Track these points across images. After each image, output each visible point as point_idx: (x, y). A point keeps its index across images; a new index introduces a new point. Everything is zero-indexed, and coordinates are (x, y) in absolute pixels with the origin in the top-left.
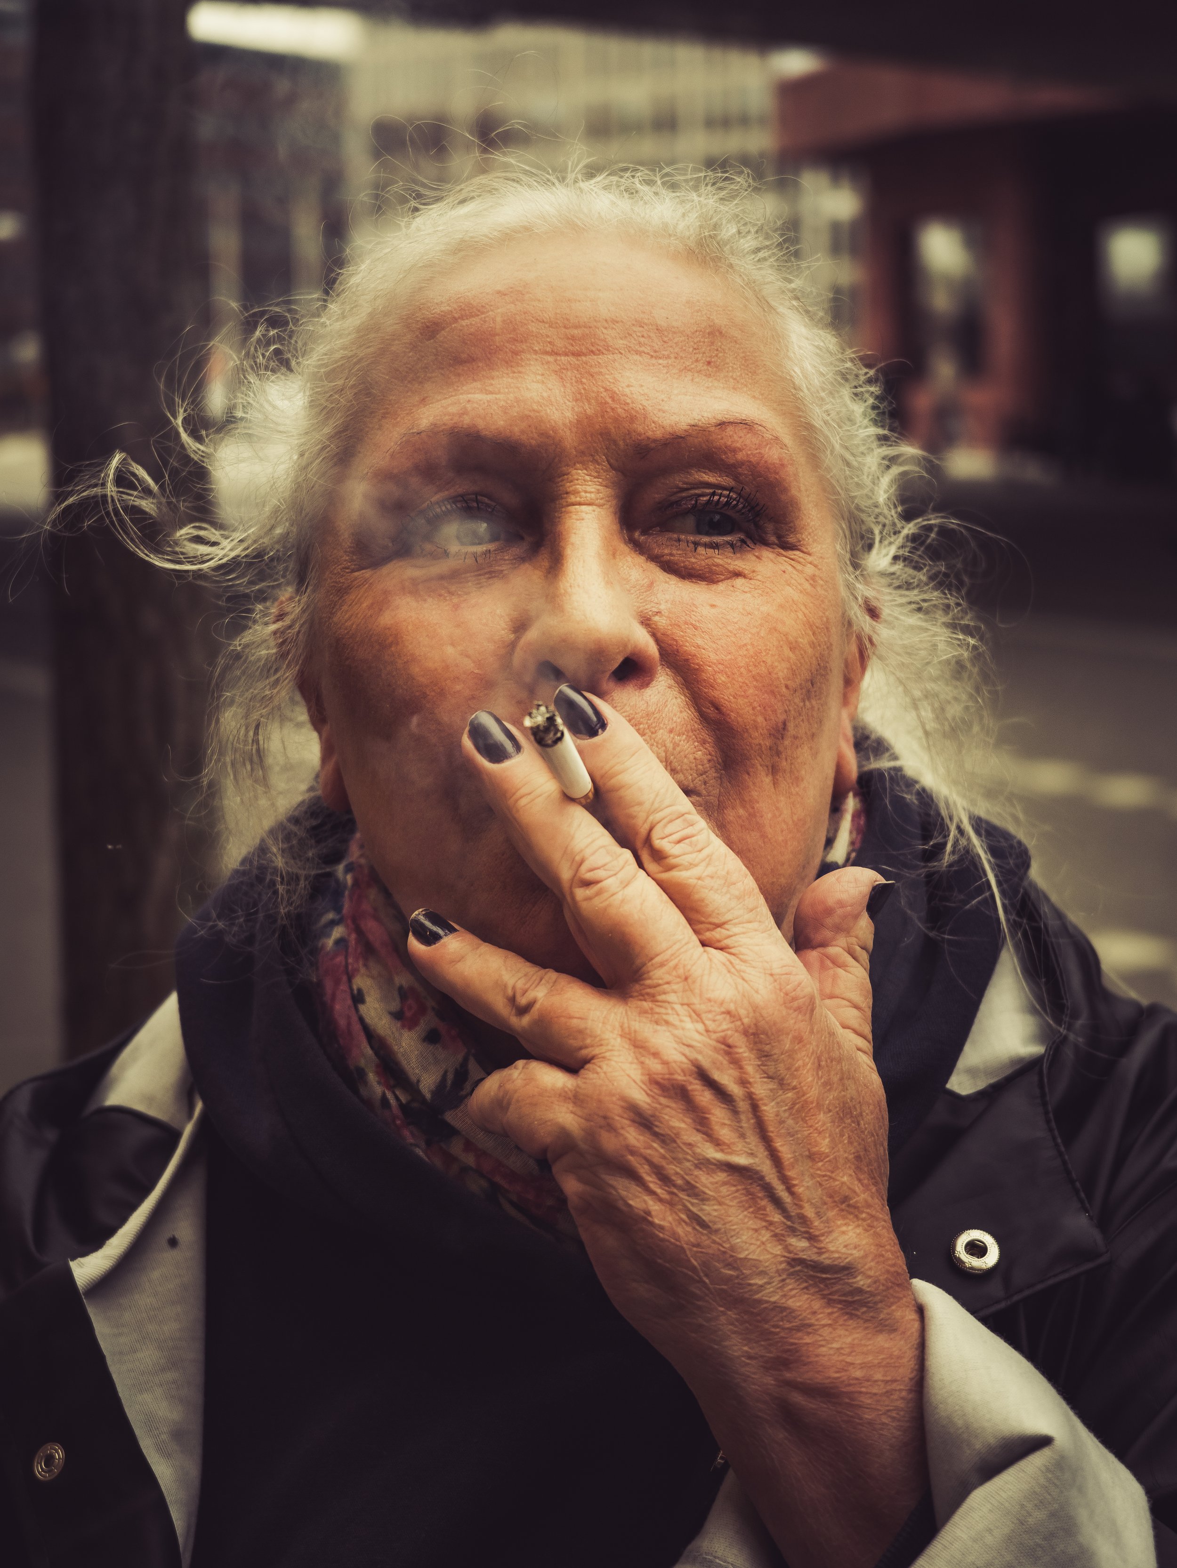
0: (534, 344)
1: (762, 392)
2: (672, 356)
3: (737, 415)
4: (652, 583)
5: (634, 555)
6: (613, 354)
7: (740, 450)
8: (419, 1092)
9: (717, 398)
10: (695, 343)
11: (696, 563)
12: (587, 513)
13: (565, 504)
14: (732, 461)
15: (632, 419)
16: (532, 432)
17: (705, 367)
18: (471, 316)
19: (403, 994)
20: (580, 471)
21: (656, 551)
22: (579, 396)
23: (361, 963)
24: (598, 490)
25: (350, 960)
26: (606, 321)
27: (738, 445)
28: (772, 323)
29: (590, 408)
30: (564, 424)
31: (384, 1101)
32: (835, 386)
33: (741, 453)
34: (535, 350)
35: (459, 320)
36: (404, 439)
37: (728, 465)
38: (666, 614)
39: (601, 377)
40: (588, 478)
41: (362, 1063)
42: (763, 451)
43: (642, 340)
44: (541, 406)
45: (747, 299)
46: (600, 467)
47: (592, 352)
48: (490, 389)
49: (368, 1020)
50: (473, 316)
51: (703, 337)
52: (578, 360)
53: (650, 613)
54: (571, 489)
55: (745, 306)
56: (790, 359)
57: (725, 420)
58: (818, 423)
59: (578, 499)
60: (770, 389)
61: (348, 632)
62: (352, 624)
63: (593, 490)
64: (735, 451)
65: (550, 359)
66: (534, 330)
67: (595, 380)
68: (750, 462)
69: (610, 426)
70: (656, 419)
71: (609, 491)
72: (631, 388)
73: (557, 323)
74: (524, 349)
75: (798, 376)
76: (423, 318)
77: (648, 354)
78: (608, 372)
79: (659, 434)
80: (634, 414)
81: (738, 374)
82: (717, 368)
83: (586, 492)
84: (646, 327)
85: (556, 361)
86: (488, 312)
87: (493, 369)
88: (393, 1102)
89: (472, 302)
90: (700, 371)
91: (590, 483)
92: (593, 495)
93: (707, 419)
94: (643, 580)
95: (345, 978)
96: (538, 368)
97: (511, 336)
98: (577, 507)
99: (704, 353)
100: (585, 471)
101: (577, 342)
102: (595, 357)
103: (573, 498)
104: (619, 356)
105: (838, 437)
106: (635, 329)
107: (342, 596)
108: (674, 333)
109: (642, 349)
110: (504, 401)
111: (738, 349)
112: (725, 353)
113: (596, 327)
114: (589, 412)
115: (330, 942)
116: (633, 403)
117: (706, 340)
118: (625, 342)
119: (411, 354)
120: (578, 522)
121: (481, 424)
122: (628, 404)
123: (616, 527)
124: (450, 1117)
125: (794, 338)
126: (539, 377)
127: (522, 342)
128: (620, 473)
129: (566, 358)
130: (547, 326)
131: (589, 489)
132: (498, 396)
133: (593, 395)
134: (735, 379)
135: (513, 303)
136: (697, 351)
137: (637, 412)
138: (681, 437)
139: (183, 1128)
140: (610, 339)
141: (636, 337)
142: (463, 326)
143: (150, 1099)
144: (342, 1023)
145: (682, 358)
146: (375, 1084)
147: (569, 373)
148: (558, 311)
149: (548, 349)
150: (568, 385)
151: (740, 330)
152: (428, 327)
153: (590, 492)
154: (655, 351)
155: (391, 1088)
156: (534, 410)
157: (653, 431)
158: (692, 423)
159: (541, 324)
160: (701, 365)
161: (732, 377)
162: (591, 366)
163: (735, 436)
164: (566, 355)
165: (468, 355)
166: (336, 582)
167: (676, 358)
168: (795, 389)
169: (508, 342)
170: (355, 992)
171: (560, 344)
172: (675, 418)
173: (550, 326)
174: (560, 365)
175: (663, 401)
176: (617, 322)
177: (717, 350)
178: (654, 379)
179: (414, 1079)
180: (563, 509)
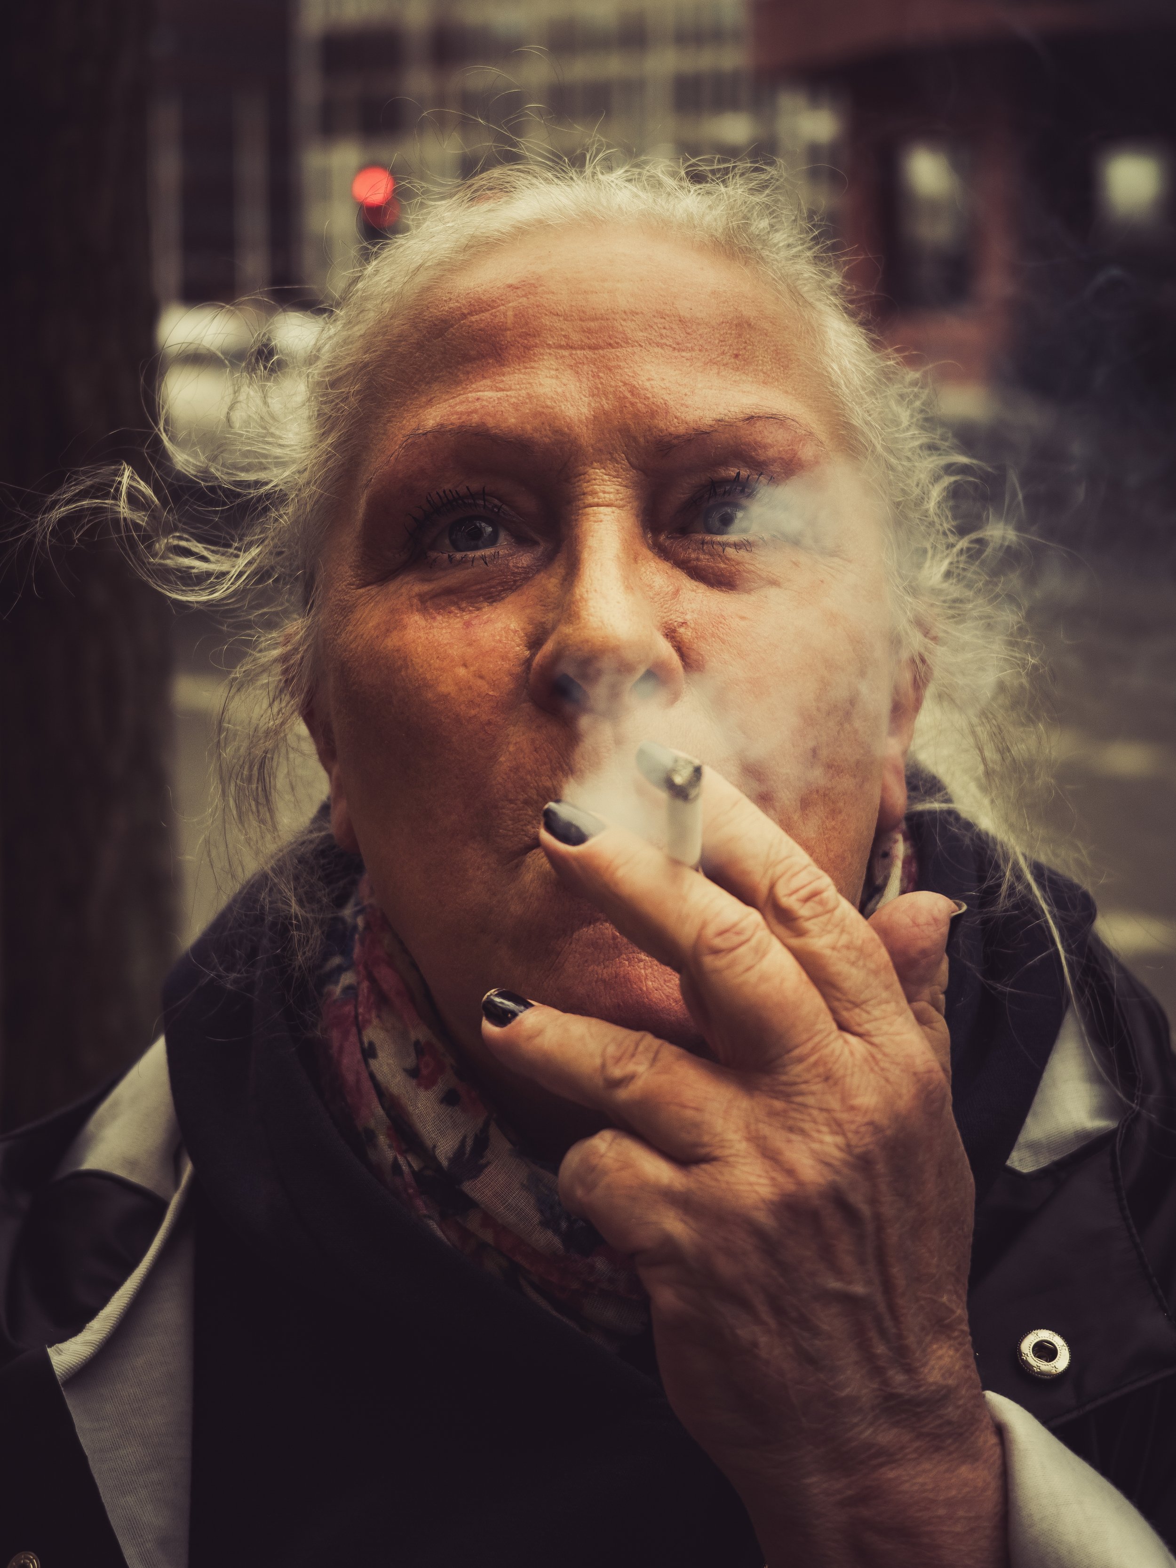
0: (547, 338)
1: (796, 387)
2: (696, 348)
3: (768, 410)
4: (678, 591)
5: (658, 560)
6: (632, 346)
7: (772, 446)
8: (434, 1158)
9: (745, 392)
10: (721, 335)
11: (725, 568)
12: (605, 515)
13: (582, 505)
14: (762, 458)
15: (653, 414)
16: (545, 430)
17: (733, 360)
18: (482, 311)
19: (420, 1049)
20: (597, 470)
21: (682, 556)
22: (596, 391)
23: (373, 1014)
24: (618, 490)
25: (361, 1010)
26: (625, 312)
27: (769, 441)
28: (806, 317)
29: (608, 404)
30: (580, 421)
31: (396, 1166)
32: (877, 386)
33: (772, 450)
34: (549, 345)
35: (468, 316)
36: (409, 441)
37: (759, 463)
38: (693, 626)
39: (619, 371)
40: (606, 477)
41: (372, 1124)
42: (796, 448)
43: (664, 331)
44: (555, 402)
45: (779, 292)
46: (619, 466)
47: (610, 344)
48: (501, 386)
49: (380, 1077)
50: (483, 312)
51: (730, 328)
52: (594, 354)
53: (676, 624)
54: (589, 489)
55: (777, 299)
56: (827, 355)
57: (753, 414)
58: (857, 422)
59: (596, 500)
60: (804, 384)
61: (353, 655)
62: (358, 646)
63: (612, 490)
64: (765, 447)
65: (566, 353)
66: (548, 323)
67: (613, 374)
68: (783, 459)
69: (629, 422)
70: (679, 414)
71: (630, 492)
72: (652, 382)
73: (572, 316)
74: (536, 343)
75: (836, 372)
76: (431, 317)
77: (670, 346)
78: (627, 366)
79: (682, 430)
80: (655, 408)
81: (769, 368)
82: (745, 360)
83: (604, 492)
84: (667, 319)
85: (571, 355)
86: (499, 306)
87: (503, 365)
88: (405, 1168)
89: (482, 297)
90: (727, 364)
91: (609, 483)
92: (612, 496)
93: (734, 414)
94: (668, 587)
95: (354, 1030)
96: (552, 362)
97: (524, 330)
98: (595, 508)
99: (731, 345)
100: (603, 471)
101: (594, 335)
102: (613, 350)
103: (590, 500)
104: (639, 348)
105: (880, 439)
106: (656, 320)
107: (347, 616)
108: (699, 324)
109: (664, 341)
110: (515, 397)
111: (768, 342)
112: (753, 345)
113: (614, 319)
114: (606, 407)
115: (338, 990)
116: (654, 397)
117: (733, 332)
118: (645, 334)
119: (417, 354)
120: (596, 524)
121: (490, 422)
122: (648, 398)
123: (637, 530)
124: (467, 1187)
125: (831, 334)
126: (553, 372)
127: (535, 336)
128: (640, 472)
129: (582, 352)
130: (561, 319)
131: (607, 489)
132: (508, 393)
133: (611, 390)
134: (764, 373)
135: (525, 296)
136: (723, 343)
137: (658, 406)
138: (706, 433)
139: (171, 1198)
140: (629, 331)
141: (657, 329)
142: (472, 322)
143: (132, 1164)
144: (351, 1078)
145: (707, 350)
146: (386, 1148)
147: (585, 367)
148: (573, 303)
149: (563, 343)
150: (584, 380)
151: (771, 322)
152: (435, 325)
153: (609, 493)
154: (678, 344)
155: (403, 1153)
156: (547, 407)
157: (676, 427)
158: (718, 417)
159: (555, 317)
160: (728, 358)
161: (762, 370)
162: (609, 360)
163: (765, 431)
164: (582, 348)
165: (478, 351)
166: (340, 600)
167: (700, 350)
168: (833, 386)
169: (520, 336)
170: (366, 1045)
171: (575, 337)
172: (699, 413)
173: (565, 320)
174: (575, 359)
175: (686, 395)
176: (637, 314)
177: (746, 342)
178: (677, 372)
179: (429, 1144)
180: (580, 511)
